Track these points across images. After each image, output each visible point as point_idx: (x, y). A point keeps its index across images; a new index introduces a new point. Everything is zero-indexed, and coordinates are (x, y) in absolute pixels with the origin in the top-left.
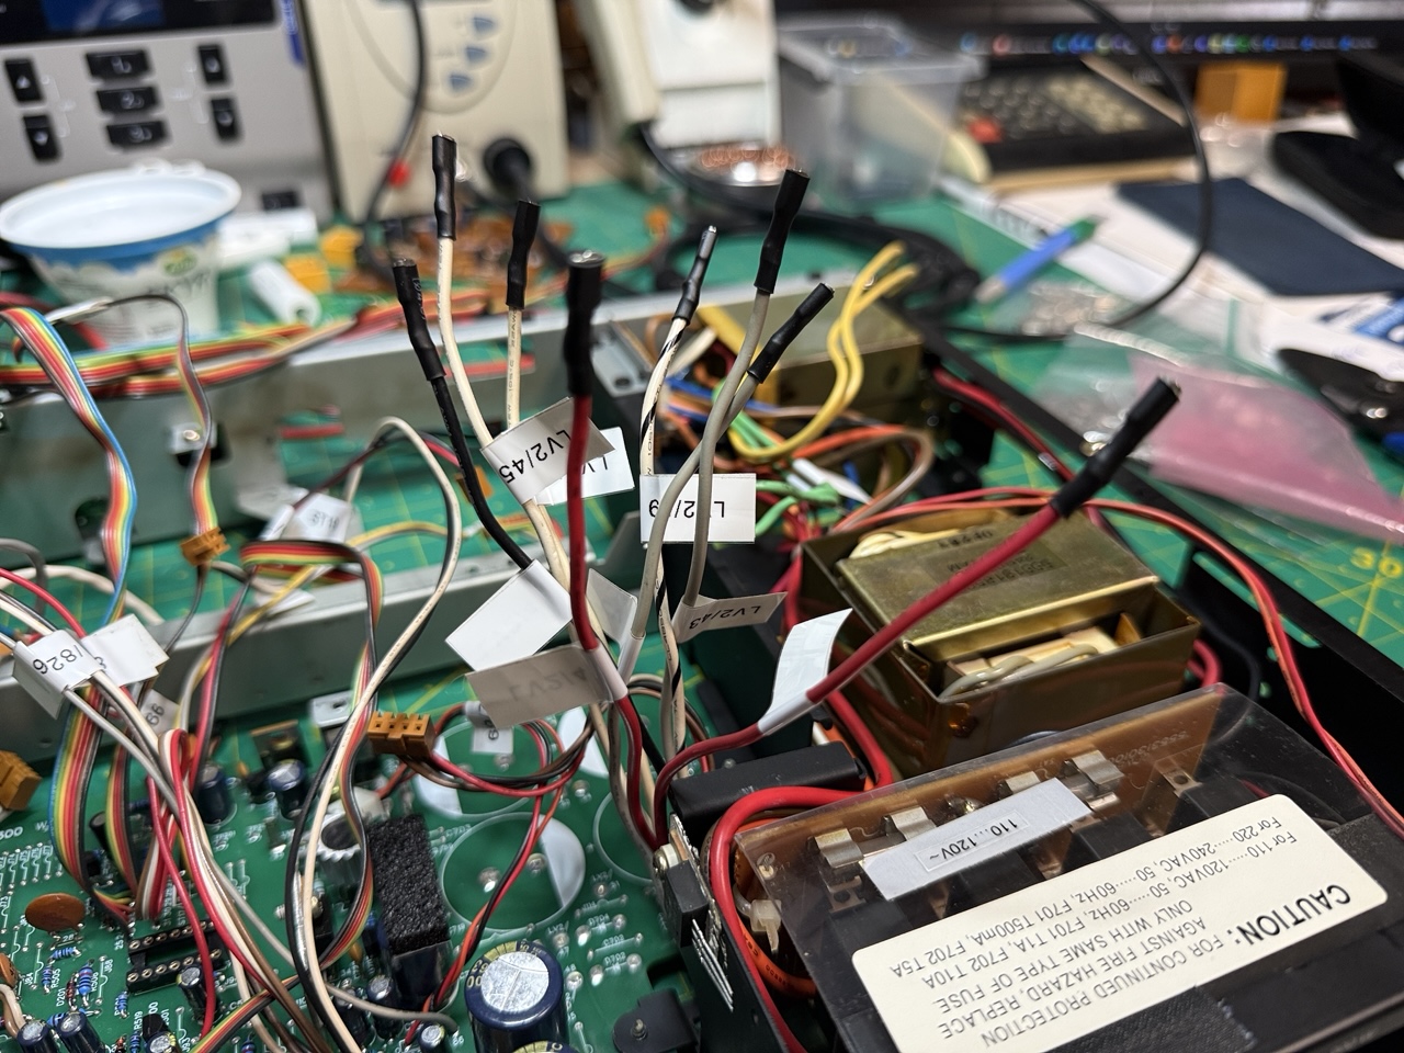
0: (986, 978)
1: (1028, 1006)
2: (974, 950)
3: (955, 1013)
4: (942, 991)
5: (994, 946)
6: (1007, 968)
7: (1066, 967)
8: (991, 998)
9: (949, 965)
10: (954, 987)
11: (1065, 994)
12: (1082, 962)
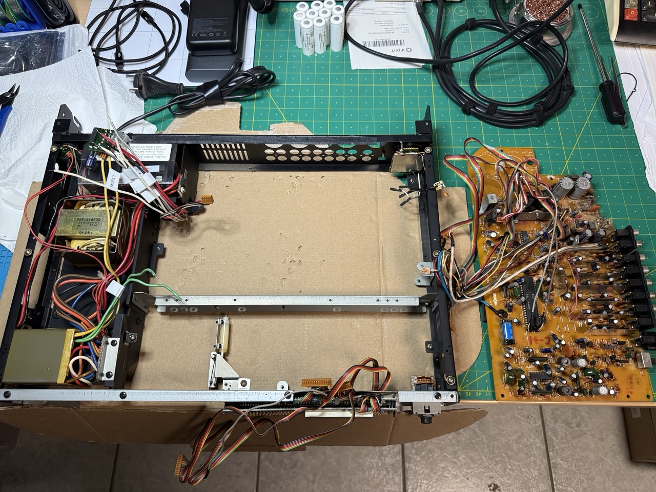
0: (156, 153)
1: (153, 149)
2: (154, 156)
3: (162, 151)
4: (162, 153)
5: (152, 156)
6: (152, 153)
7: (145, 151)
8: (156, 151)
9: (159, 156)
10: (160, 153)
11: (148, 148)
12: (143, 151)
